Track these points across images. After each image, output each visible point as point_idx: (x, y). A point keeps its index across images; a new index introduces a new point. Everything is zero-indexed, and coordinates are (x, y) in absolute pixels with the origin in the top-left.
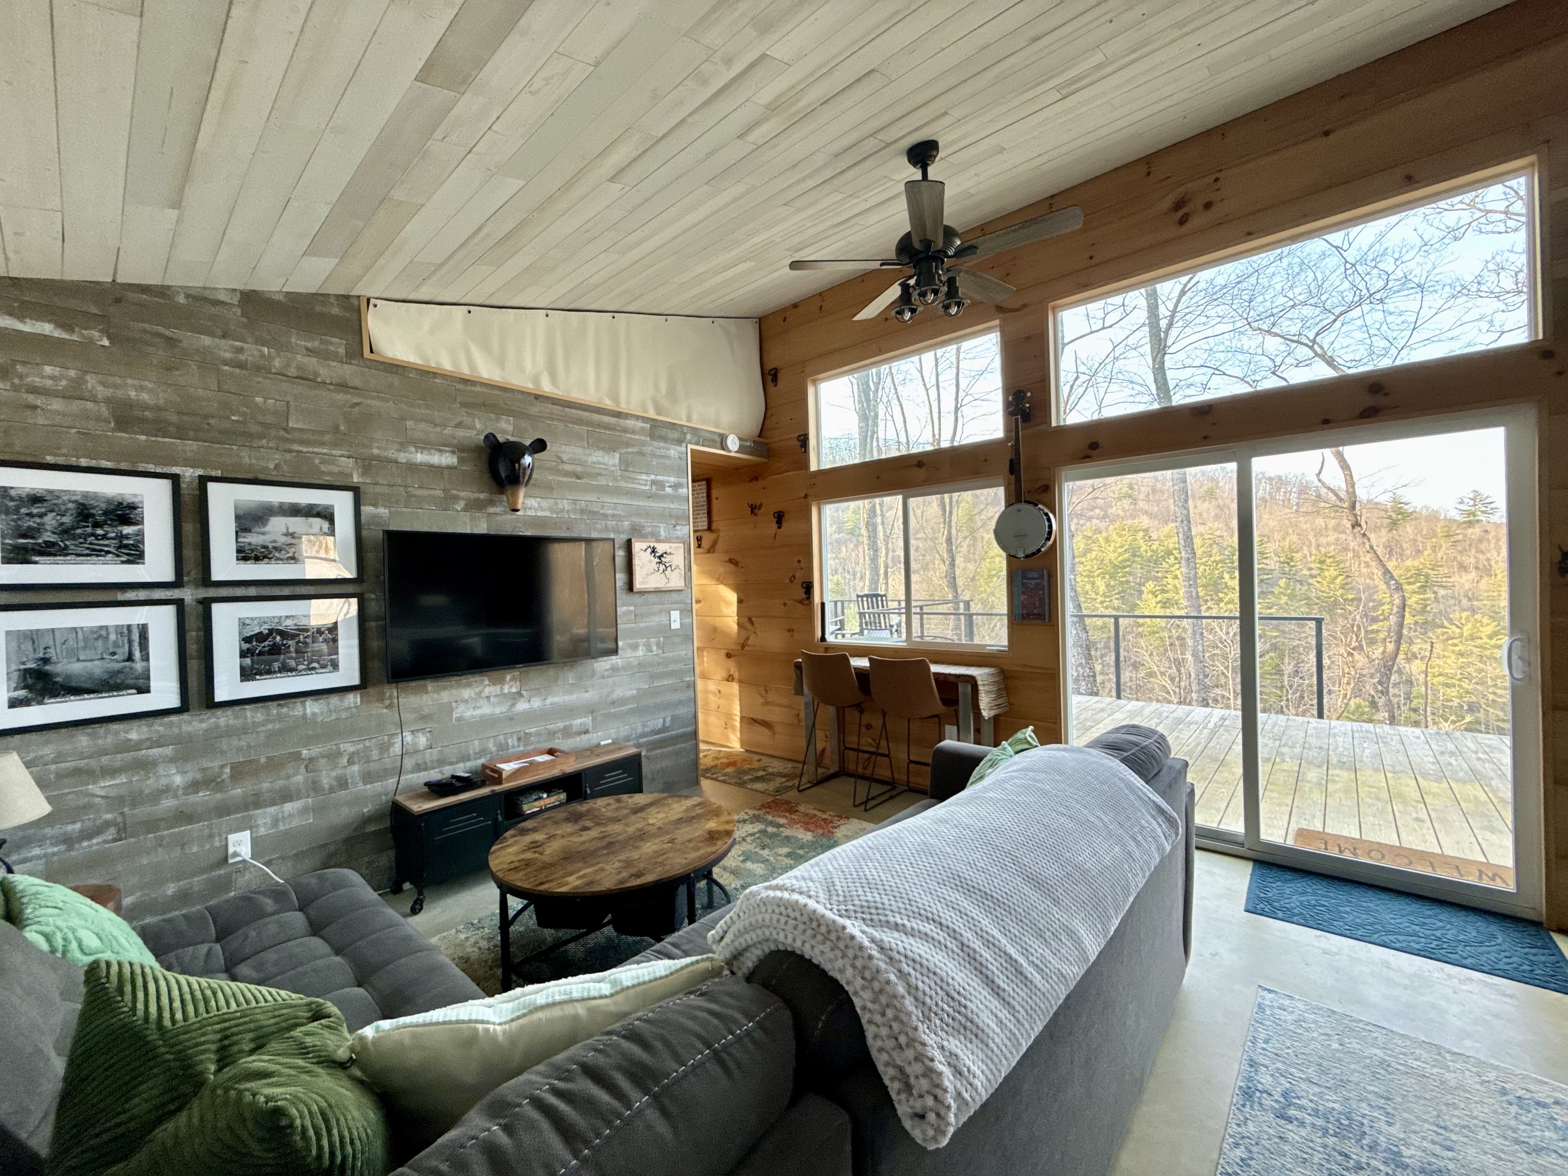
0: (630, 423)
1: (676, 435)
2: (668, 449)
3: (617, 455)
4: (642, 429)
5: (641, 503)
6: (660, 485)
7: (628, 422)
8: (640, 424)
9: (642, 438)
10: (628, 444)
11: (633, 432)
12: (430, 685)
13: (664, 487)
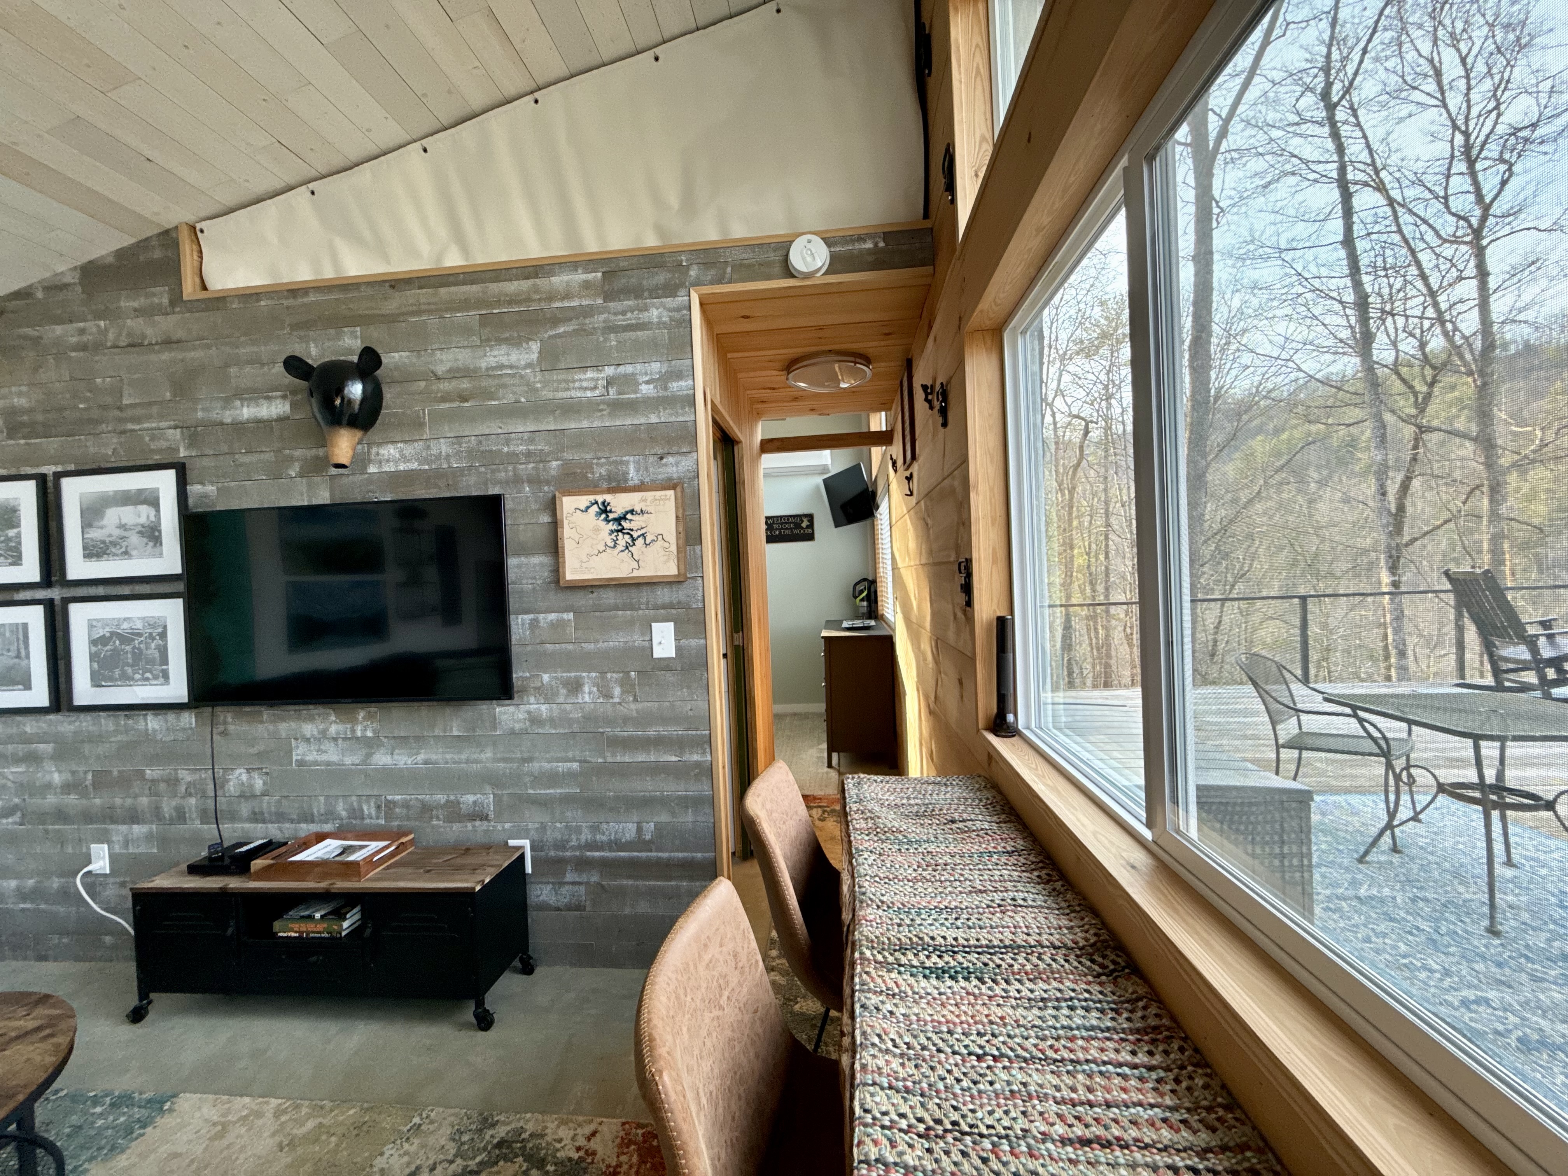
0: (559, 280)
1: (661, 277)
2: (646, 309)
3: (535, 346)
4: (586, 285)
5: (585, 424)
6: (630, 381)
7: (554, 279)
8: (581, 276)
9: (585, 302)
10: (555, 320)
11: (567, 296)
12: (266, 713)
13: (638, 384)
